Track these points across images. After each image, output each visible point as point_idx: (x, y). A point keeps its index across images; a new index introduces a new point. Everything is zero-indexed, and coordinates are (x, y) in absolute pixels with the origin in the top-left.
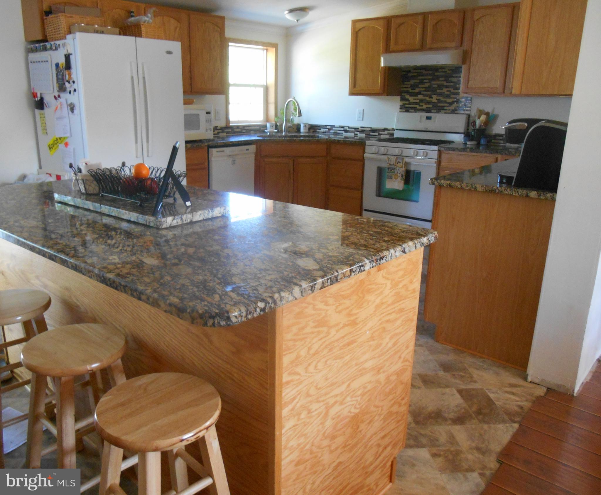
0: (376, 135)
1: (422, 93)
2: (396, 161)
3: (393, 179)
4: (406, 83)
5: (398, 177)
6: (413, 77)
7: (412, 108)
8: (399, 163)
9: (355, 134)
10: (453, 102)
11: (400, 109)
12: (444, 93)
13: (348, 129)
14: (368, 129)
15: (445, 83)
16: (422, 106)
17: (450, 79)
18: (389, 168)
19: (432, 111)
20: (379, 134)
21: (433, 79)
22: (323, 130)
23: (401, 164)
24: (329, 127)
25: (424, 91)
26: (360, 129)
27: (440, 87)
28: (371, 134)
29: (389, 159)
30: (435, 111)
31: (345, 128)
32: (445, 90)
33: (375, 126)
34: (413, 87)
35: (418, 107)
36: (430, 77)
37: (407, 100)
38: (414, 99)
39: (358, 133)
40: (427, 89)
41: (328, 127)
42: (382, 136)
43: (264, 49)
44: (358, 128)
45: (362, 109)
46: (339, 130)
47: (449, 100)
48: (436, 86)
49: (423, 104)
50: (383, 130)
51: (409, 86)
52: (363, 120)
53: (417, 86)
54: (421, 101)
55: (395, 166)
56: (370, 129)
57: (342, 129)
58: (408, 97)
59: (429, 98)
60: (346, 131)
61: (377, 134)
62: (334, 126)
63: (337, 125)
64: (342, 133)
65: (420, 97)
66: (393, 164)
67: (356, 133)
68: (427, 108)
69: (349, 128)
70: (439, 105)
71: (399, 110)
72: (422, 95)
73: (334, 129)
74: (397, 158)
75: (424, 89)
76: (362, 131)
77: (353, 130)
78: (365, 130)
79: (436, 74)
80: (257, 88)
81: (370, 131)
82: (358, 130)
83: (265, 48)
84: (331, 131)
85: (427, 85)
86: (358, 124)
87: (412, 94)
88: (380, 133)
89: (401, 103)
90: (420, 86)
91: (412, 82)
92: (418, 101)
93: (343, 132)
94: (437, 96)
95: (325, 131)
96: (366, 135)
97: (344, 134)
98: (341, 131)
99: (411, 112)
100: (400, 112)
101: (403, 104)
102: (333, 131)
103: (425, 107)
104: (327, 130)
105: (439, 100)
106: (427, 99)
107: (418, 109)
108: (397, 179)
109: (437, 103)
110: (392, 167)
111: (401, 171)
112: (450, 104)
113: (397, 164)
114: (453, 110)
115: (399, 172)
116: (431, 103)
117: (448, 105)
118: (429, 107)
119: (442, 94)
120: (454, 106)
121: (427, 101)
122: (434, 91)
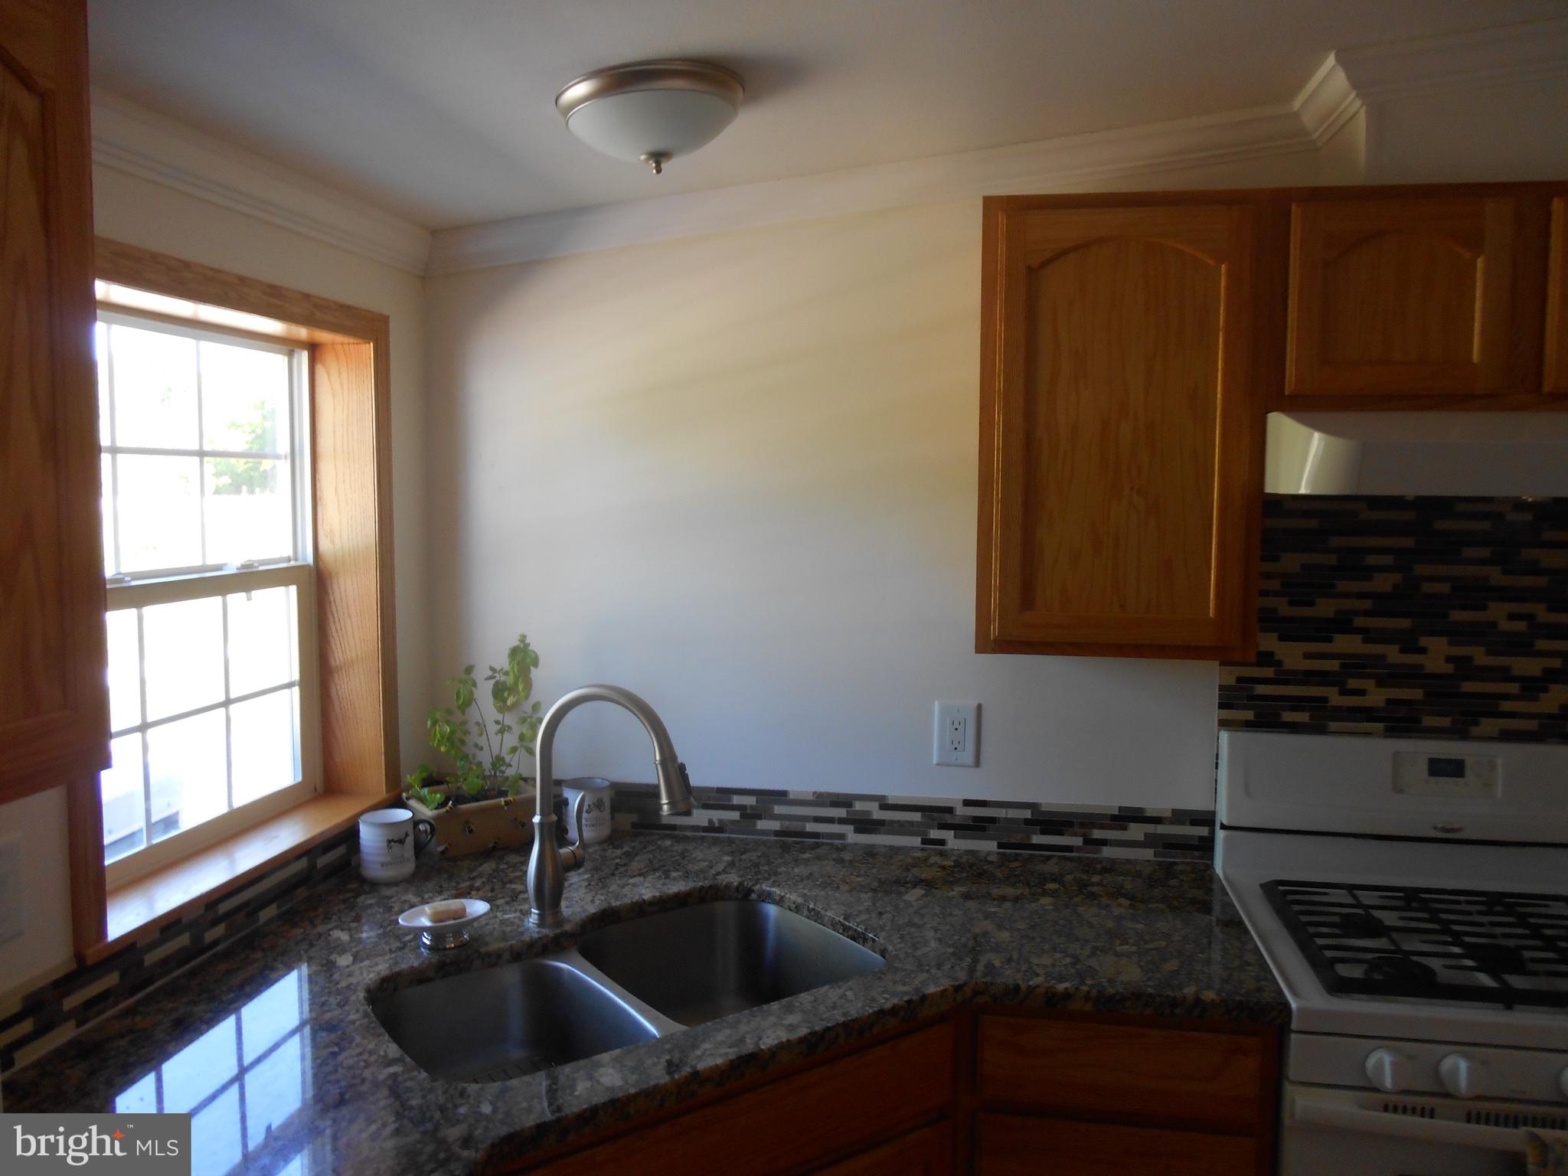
0: (1069, 849)
1: (1360, 622)
7: (1297, 703)
9: (925, 841)
10: (1551, 676)
11: (1222, 706)
12: (1494, 625)
13: (878, 814)
14: (1012, 814)
15: (1495, 576)
16: (1361, 692)
17: (1525, 553)
19: (1428, 721)
20: (1089, 841)
21: (1419, 553)
22: (703, 817)
24: (750, 801)
25: (1367, 613)
26: (961, 811)
27: (1471, 593)
28: (1037, 839)
30: (1445, 722)
31: (858, 806)
32: (1497, 613)
33: (1055, 797)
34: (1304, 588)
35: (1335, 698)
36: (1409, 542)
37: (1266, 659)
39: (948, 835)
40: (1386, 604)
41: (737, 800)
42: (1107, 852)
43: (287, 345)
44: (949, 810)
45: (976, 703)
46: (818, 820)
47: (1528, 666)
48: (1445, 588)
49: (1369, 684)
50: (1114, 818)
51: (1275, 585)
52: (977, 763)
53: (1325, 588)
54: (1354, 665)
56: (1027, 814)
57: (841, 813)
59: (1403, 651)
60: (865, 825)
61: (1078, 841)
62: (780, 796)
63: (799, 784)
64: (842, 836)
65: (1347, 644)
67: (935, 834)
68: (1389, 701)
69: (885, 806)
70: (1466, 687)
71: (1216, 714)
72: (1359, 637)
73: (778, 809)
75: (1368, 604)
76: (977, 827)
77: (916, 817)
78: (993, 820)
79: (1440, 525)
80: (258, 594)
81: (1027, 822)
82: (948, 818)
83: (302, 332)
84: (761, 825)
85: (1383, 583)
86: (949, 788)
87: (1291, 631)
88: (1097, 834)
89: (1231, 676)
90: (1342, 586)
91: (1291, 562)
92: (1333, 665)
93: (848, 830)
94: (1451, 643)
95: (717, 825)
96: (1000, 846)
97: (853, 837)
98: (830, 820)
99: (1294, 728)
100: (1224, 724)
101: (1240, 680)
102: (775, 825)
103: (1376, 697)
104: (735, 815)
105: (1464, 668)
106: (1393, 654)
107: (1338, 709)
109: (1450, 677)
112: (1534, 687)
114: (1552, 717)
116: (1415, 676)
117: (1524, 689)
118: (1408, 702)
119: (1483, 634)
120: (1557, 696)
121: (1390, 666)
122: (1431, 617)
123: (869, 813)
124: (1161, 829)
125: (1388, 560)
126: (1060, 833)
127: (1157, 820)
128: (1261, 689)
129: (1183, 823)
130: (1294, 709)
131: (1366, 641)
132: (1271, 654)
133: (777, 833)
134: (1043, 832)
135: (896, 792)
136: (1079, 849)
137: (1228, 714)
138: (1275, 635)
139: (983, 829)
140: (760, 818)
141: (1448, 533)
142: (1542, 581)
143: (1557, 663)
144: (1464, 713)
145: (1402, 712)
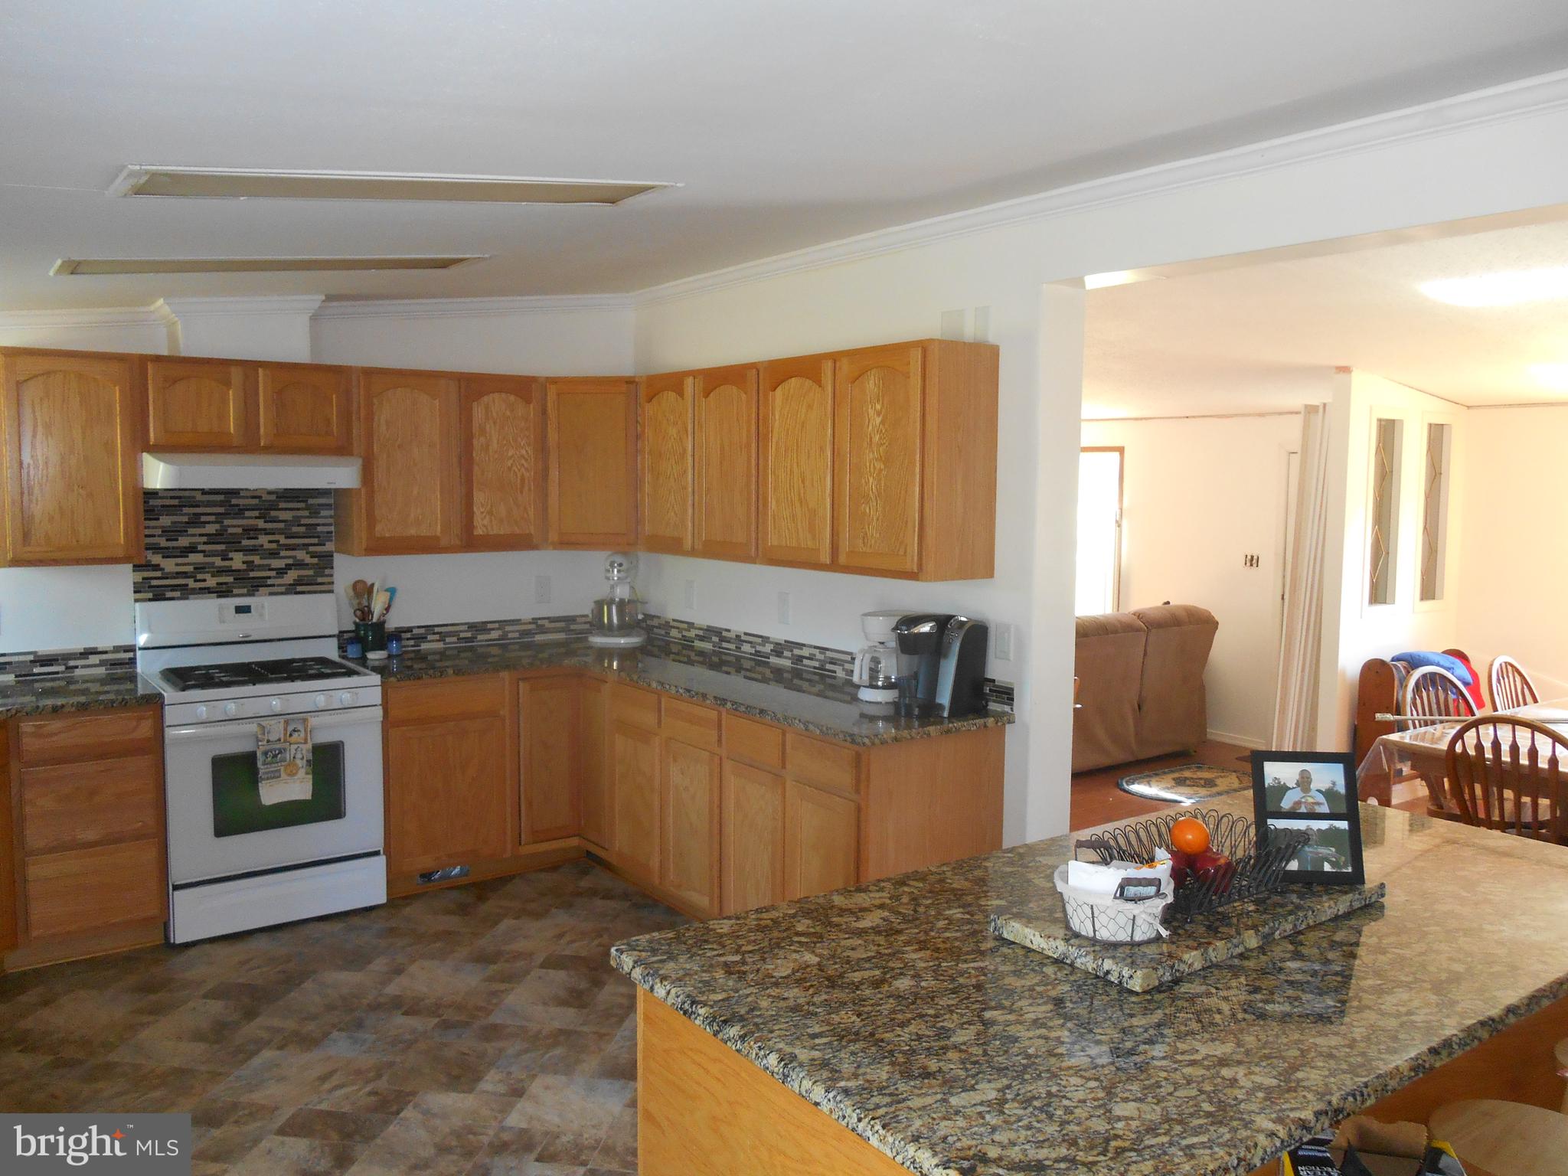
0: (56, 673)
1: (201, 547)
2: (285, 730)
3: (284, 775)
5: (297, 769)
6: (169, 510)
7: (174, 588)
8: (296, 735)
10: (289, 567)
11: (135, 592)
12: (262, 546)
14: (21, 658)
15: (261, 524)
16: (204, 580)
17: (273, 513)
18: (265, 753)
19: (236, 591)
20: (67, 668)
21: (225, 515)
23: (302, 734)
25: (205, 543)
27: (251, 532)
28: (38, 669)
29: (263, 728)
30: (245, 591)
32: (263, 540)
33: (49, 646)
34: (172, 532)
35: (191, 584)
36: (221, 510)
37: (157, 567)
38: (177, 565)
40: (212, 539)
42: (79, 672)
47: (278, 563)
48: (240, 530)
49: (208, 576)
50: (80, 654)
51: (156, 532)
53: (183, 532)
54: (200, 568)
55: (285, 741)
56: (29, 658)
58: (156, 559)
59: (222, 560)
61: (60, 668)
65: (194, 558)
66: (279, 740)
68: (218, 584)
70: (252, 574)
71: (132, 596)
72: (202, 554)
74: (287, 722)
75: (204, 539)
78: (10, 663)
79: (234, 501)
81: (30, 662)
85: (211, 529)
87: (167, 553)
88: (72, 663)
89: (139, 577)
90: (191, 531)
91: (166, 521)
92: (190, 569)
94: (244, 555)
96: (15, 676)
99: (170, 598)
100: (136, 601)
101: (143, 579)
103: (211, 582)
105: (250, 564)
106: (218, 562)
107: (194, 589)
108: (295, 774)
109: (244, 570)
110: (278, 746)
111: (304, 752)
112: (281, 572)
113: (291, 735)
114: (290, 585)
115: (299, 756)
116: (228, 571)
117: (277, 573)
118: (226, 583)
119: (257, 550)
120: (292, 576)
121: (216, 567)
122: (234, 544)
124: (107, 657)
125: (212, 518)
126: (50, 665)
127: (106, 652)
129: (120, 651)
130: (172, 590)
131: (204, 556)
132: (159, 565)
134: (40, 666)
136: (62, 672)
137: (139, 596)
138: (160, 555)
139: (4, 668)
141: (238, 505)
142: (282, 525)
143: (290, 561)
144: (252, 586)
145: (224, 588)
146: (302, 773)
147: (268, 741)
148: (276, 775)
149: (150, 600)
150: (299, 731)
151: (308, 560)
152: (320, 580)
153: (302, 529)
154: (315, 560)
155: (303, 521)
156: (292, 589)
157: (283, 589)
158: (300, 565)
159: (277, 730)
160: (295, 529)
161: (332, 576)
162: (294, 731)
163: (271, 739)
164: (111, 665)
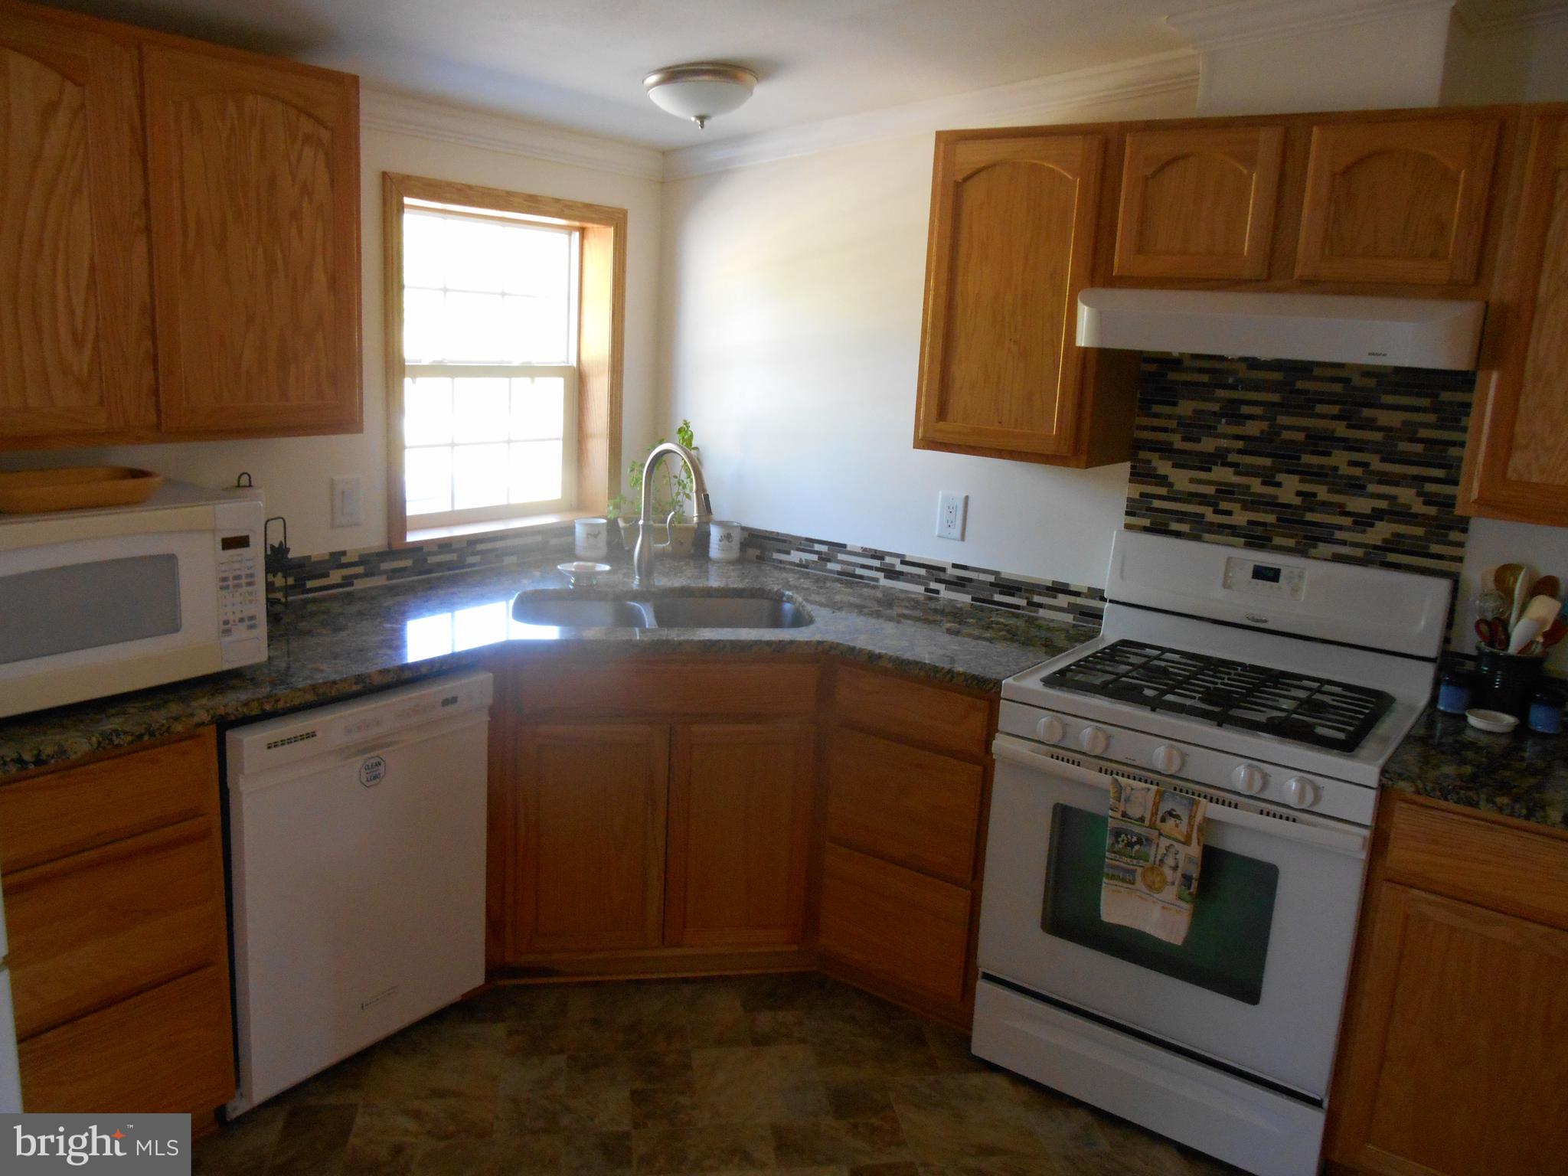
0: (1017, 607)
1: (1232, 458)
2: (1156, 805)
3: (1139, 883)
4: (1156, 408)
5: (1164, 882)
6: (1194, 390)
7: (1182, 517)
8: (1171, 822)
9: (927, 590)
10: (1378, 515)
11: (1128, 513)
12: (1336, 469)
13: (899, 567)
14: (983, 577)
15: (1341, 429)
16: (1229, 513)
17: (1367, 412)
18: (1117, 834)
19: (1278, 541)
20: (1031, 604)
21: (1283, 407)
22: (796, 556)
23: (1184, 827)
24: (824, 548)
25: (1240, 452)
26: (951, 571)
27: (1321, 442)
28: (997, 597)
29: (1119, 788)
30: (1291, 543)
31: (888, 560)
32: (1340, 459)
33: (1014, 569)
34: (1194, 428)
35: (1210, 516)
36: (1275, 398)
37: (1162, 481)
38: (1192, 481)
39: (941, 587)
40: (1254, 445)
41: (817, 547)
42: (1042, 612)
44: (943, 570)
45: (964, 495)
46: (864, 566)
47: (1360, 505)
48: (1300, 436)
49: (1235, 507)
50: (1048, 588)
51: (1172, 424)
52: (963, 538)
53: (1211, 430)
54: (1226, 491)
55: (1152, 826)
56: (991, 579)
57: (876, 563)
58: (1164, 467)
59: (1264, 483)
60: (891, 574)
61: (1023, 602)
62: (842, 547)
63: (854, 542)
64: (877, 580)
65: (1223, 474)
66: (1142, 819)
67: (933, 585)
68: (1250, 522)
69: (903, 562)
70: (1310, 517)
71: (1122, 519)
72: (1231, 470)
73: (841, 557)
74: (1160, 795)
75: (1240, 444)
76: (960, 584)
77: (922, 572)
78: (970, 580)
79: (1300, 385)
80: (539, 380)
81: (992, 584)
82: (942, 576)
84: (830, 566)
85: (1253, 428)
86: (944, 554)
87: (1182, 461)
88: (1037, 599)
89: (1135, 491)
90: (1222, 428)
91: (1186, 408)
92: (1210, 490)
93: (880, 575)
94: (1301, 481)
95: (804, 563)
96: (973, 599)
97: (884, 582)
98: (870, 568)
99: (1178, 534)
100: (1128, 527)
101: (1142, 495)
102: (837, 567)
103: (1240, 518)
104: (815, 557)
105: (1308, 498)
106: (1256, 485)
107: (1212, 524)
108: (1160, 890)
109: (1296, 507)
110: (1137, 829)
111: (1181, 857)
112: (1363, 522)
113: (1163, 820)
114: (1375, 547)
115: (1170, 861)
116: (1271, 504)
117: (1355, 523)
118: (1264, 524)
119: (1326, 475)
120: (1381, 531)
121: (1253, 494)
122: (1287, 458)
123: (893, 565)
124: (1079, 601)
125: (1257, 411)
126: (1013, 595)
127: (1077, 594)
128: (1156, 504)
129: (1093, 598)
130: (1179, 521)
131: (1237, 473)
132: (1166, 477)
133: (839, 573)
134: (1001, 593)
135: (912, 554)
136: (1023, 608)
137: (1132, 520)
138: (1170, 463)
139: (963, 586)
140: (829, 561)
141: (1306, 392)
142: (1378, 436)
143: (1383, 504)
144: (1306, 537)
145: (1259, 531)
146: (1170, 893)
147: (1124, 815)
148: (1127, 878)
149: (1146, 530)
150: (1177, 817)
151: (1418, 507)
152: (1435, 548)
153: (1419, 448)
154: (1432, 511)
155: (1423, 433)
156: (1376, 557)
157: (1359, 552)
158: (1401, 514)
159: (1141, 798)
160: (1403, 446)
161: (1461, 545)
162: (1171, 814)
163: (1130, 812)
164: (1082, 614)
